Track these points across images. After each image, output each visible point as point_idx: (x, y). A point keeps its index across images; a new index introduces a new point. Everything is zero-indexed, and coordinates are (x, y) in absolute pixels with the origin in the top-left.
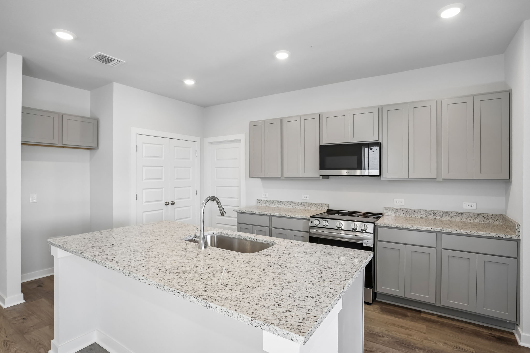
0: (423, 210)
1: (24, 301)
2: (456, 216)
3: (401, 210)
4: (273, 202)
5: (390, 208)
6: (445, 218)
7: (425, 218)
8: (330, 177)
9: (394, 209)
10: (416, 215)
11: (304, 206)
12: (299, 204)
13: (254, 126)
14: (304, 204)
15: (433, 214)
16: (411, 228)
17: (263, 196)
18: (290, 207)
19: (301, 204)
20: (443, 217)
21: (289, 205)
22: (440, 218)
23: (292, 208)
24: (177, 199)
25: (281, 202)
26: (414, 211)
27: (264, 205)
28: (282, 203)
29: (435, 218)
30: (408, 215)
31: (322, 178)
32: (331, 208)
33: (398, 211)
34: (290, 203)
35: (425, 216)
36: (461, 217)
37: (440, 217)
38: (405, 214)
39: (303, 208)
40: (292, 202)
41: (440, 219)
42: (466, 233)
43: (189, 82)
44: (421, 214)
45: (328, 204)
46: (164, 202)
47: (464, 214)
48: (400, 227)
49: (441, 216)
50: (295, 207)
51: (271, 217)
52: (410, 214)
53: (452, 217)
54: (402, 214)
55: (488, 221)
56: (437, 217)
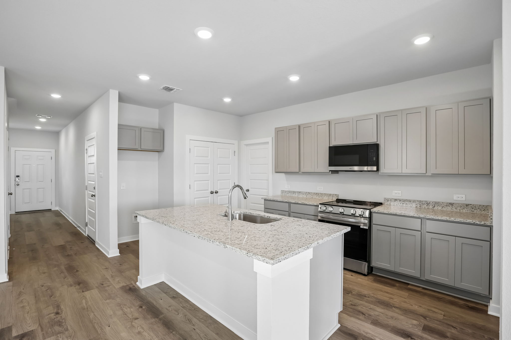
0: (418, 201)
1: (120, 255)
2: (446, 206)
3: (399, 200)
4: (294, 192)
5: (389, 198)
6: (436, 208)
7: (419, 207)
8: (339, 172)
9: (393, 199)
13: (278, 131)
14: (318, 195)
15: (426, 204)
16: (400, 214)
17: (287, 187)
18: (307, 197)
19: (316, 194)
21: (307, 195)
22: (432, 208)
24: (220, 189)
25: (300, 192)
26: (410, 200)
27: (287, 195)
29: (428, 207)
30: (405, 204)
31: (331, 173)
32: (341, 197)
33: (396, 201)
34: (307, 194)
35: (420, 205)
36: (451, 207)
37: (433, 207)
38: (402, 204)
39: (317, 197)
40: (309, 193)
41: (433, 209)
42: (446, 220)
43: (227, 100)
44: (416, 204)
45: (338, 195)
46: (210, 191)
47: (454, 204)
48: (391, 213)
49: (434, 206)
50: (311, 197)
51: (290, 203)
53: (443, 207)
54: (399, 204)
55: (476, 211)
56: (430, 207)
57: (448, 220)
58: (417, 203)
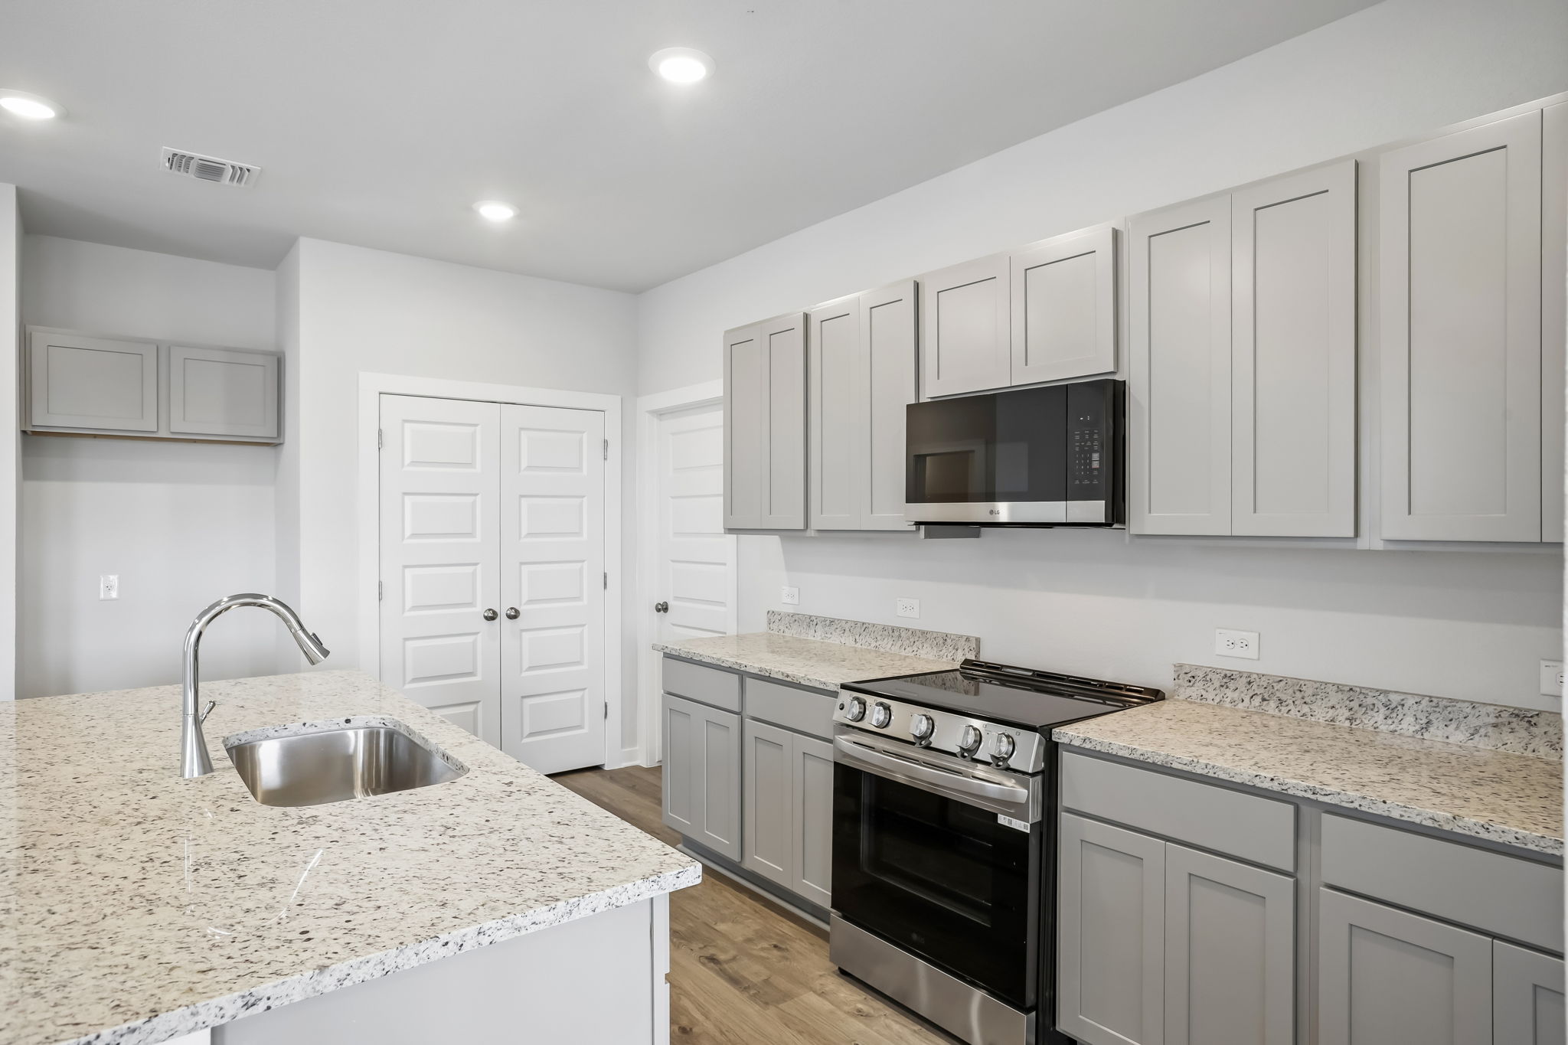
0: (1339, 688)
2: (1495, 726)
3: (1244, 680)
4: (811, 621)
5: (1198, 668)
6: (1440, 733)
7: (1347, 724)
9: (1214, 671)
10: (1306, 709)
11: (900, 643)
12: (886, 633)
14: (900, 636)
15: (1383, 710)
16: (1186, 768)
17: (786, 600)
18: (858, 645)
19: (891, 632)
20: (1431, 729)
21: (857, 637)
22: (1416, 732)
23: (863, 647)
24: (527, 601)
25: (832, 622)
26: (1298, 686)
27: (788, 633)
28: (836, 627)
29: (1392, 727)
30: (1273, 704)
31: (928, 536)
32: (988, 656)
33: (1232, 685)
34: (858, 630)
35: (1347, 714)
36: (1524, 734)
37: (1418, 727)
38: (1257, 700)
39: (895, 649)
40: (865, 626)
41: (1419, 736)
43: (496, 213)
44: (1330, 704)
45: (978, 640)
46: (480, 609)
47: (1541, 721)
48: (1142, 758)
49: (1424, 721)
50: (874, 644)
51: (742, 675)
52: (1281, 701)
53: (1476, 731)
54: (1247, 700)
56: (1404, 725)
57: (1447, 827)
58: (1334, 698)
